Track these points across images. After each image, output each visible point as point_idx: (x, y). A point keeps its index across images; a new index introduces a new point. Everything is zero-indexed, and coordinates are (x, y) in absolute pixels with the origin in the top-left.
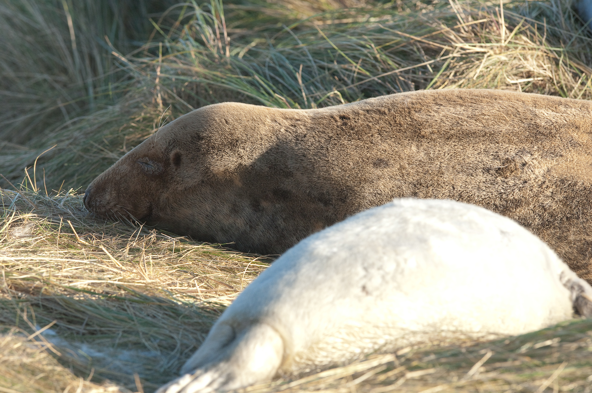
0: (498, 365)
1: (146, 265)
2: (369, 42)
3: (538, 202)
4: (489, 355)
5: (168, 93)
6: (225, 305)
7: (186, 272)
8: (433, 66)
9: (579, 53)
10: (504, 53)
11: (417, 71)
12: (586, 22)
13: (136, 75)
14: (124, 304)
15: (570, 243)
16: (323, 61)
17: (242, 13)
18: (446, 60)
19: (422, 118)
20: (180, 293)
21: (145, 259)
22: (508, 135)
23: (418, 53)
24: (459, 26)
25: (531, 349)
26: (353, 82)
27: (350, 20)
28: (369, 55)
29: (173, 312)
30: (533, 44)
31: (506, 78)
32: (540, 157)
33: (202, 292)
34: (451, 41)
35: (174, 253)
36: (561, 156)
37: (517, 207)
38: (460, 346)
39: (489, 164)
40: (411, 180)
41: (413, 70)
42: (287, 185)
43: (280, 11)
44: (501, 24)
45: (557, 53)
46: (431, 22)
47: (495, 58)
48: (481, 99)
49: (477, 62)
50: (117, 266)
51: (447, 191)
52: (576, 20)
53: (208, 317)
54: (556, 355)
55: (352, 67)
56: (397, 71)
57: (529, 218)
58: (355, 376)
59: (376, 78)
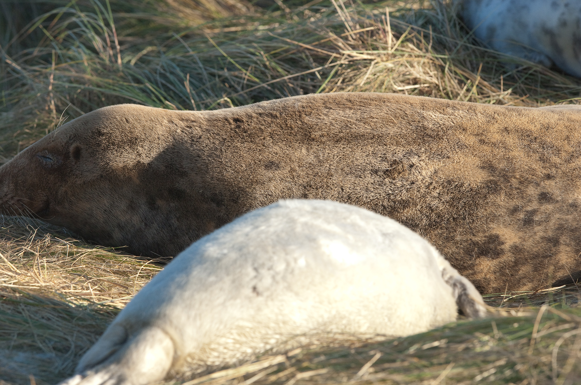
0: (387, 365)
1: (40, 268)
2: (259, 50)
3: (426, 203)
4: (378, 356)
5: (61, 99)
6: (118, 307)
7: (80, 275)
8: (321, 73)
9: (464, 60)
10: (391, 60)
11: (306, 79)
12: (471, 30)
13: (29, 82)
14: (19, 307)
15: (457, 243)
16: (213, 67)
17: (133, 21)
18: (334, 66)
19: (312, 122)
20: (74, 295)
21: (39, 262)
22: (395, 138)
23: (307, 61)
24: (347, 33)
25: (419, 350)
26: (243, 89)
27: (239, 28)
28: (258, 62)
29: (68, 315)
30: (419, 51)
31: (393, 84)
32: (427, 158)
33: (96, 295)
34: (338, 48)
35: (68, 256)
36: (448, 157)
37: (404, 207)
38: (349, 348)
39: (378, 166)
40: (301, 182)
41: (302, 77)
42: (182, 184)
43: (171, 19)
44: (388, 32)
45: (443, 61)
46: (319, 30)
47: (382, 65)
48: (369, 101)
49: (365, 69)
50: (12, 269)
51: (336, 192)
52: (462, 28)
53: (101, 319)
54: (444, 356)
55: (242, 74)
56: (286, 78)
57: (417, 218)
58: (247, 377)
59: (265, 85)
